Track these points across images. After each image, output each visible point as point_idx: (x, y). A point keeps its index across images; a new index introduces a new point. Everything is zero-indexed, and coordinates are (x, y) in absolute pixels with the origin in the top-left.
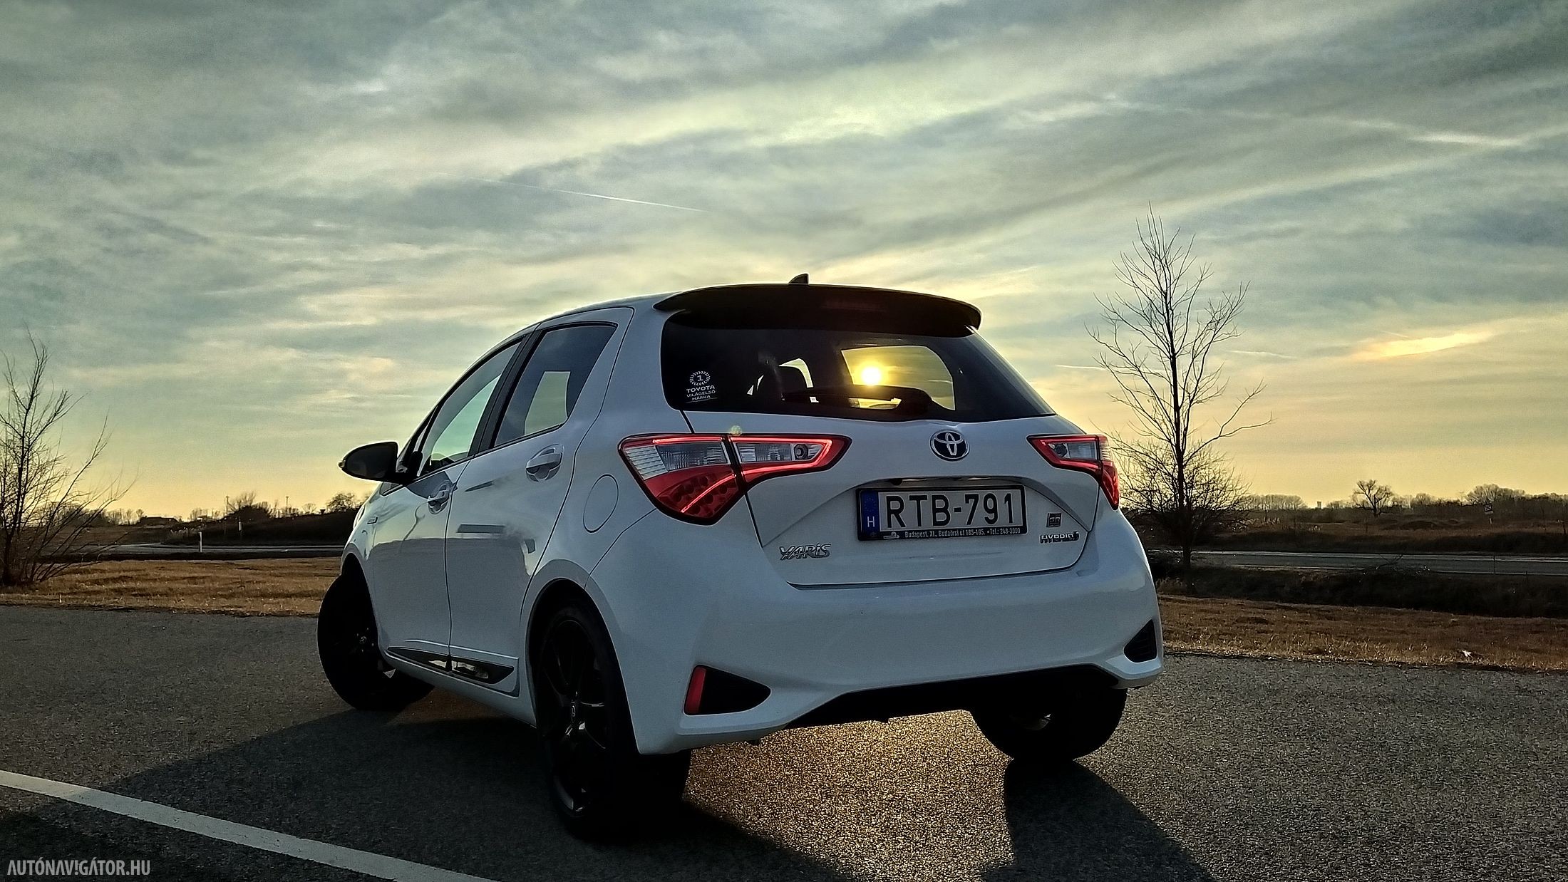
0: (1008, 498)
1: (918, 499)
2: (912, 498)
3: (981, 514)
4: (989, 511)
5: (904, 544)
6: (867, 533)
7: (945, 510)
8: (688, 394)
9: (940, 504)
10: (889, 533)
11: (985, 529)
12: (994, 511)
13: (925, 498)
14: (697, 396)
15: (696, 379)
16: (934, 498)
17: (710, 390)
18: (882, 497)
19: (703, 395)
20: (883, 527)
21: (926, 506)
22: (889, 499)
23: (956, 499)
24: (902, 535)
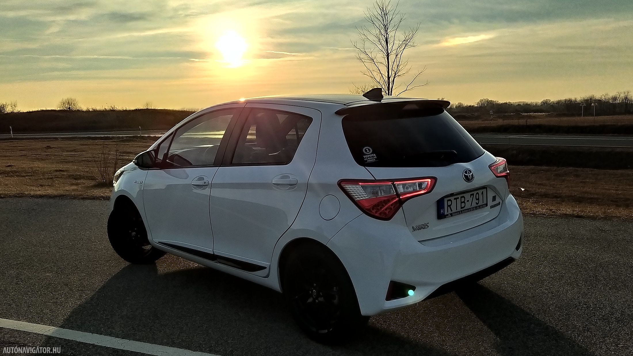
0: (482, 193)
1: (456, 199)
2: (455, 199)
3: (475, 201)
4: (477, 199)
5: (452, 218)
6: (441, 216)
7: (464, 202)
8: (365, 158)
9: (463, 200)
10: (447, 215)
11: (476, 207)
12: (478, 199)
13: (458, 198)
14: (369, 160)
15: (366, 151)
16: (461, 197)
17: (374, 156)
18: (446, 200)
19: (371, 159)
20: (446, 213)
21: (459, 201)
22: (448, 201)
23: (467, 196)
24: (451, 215)
